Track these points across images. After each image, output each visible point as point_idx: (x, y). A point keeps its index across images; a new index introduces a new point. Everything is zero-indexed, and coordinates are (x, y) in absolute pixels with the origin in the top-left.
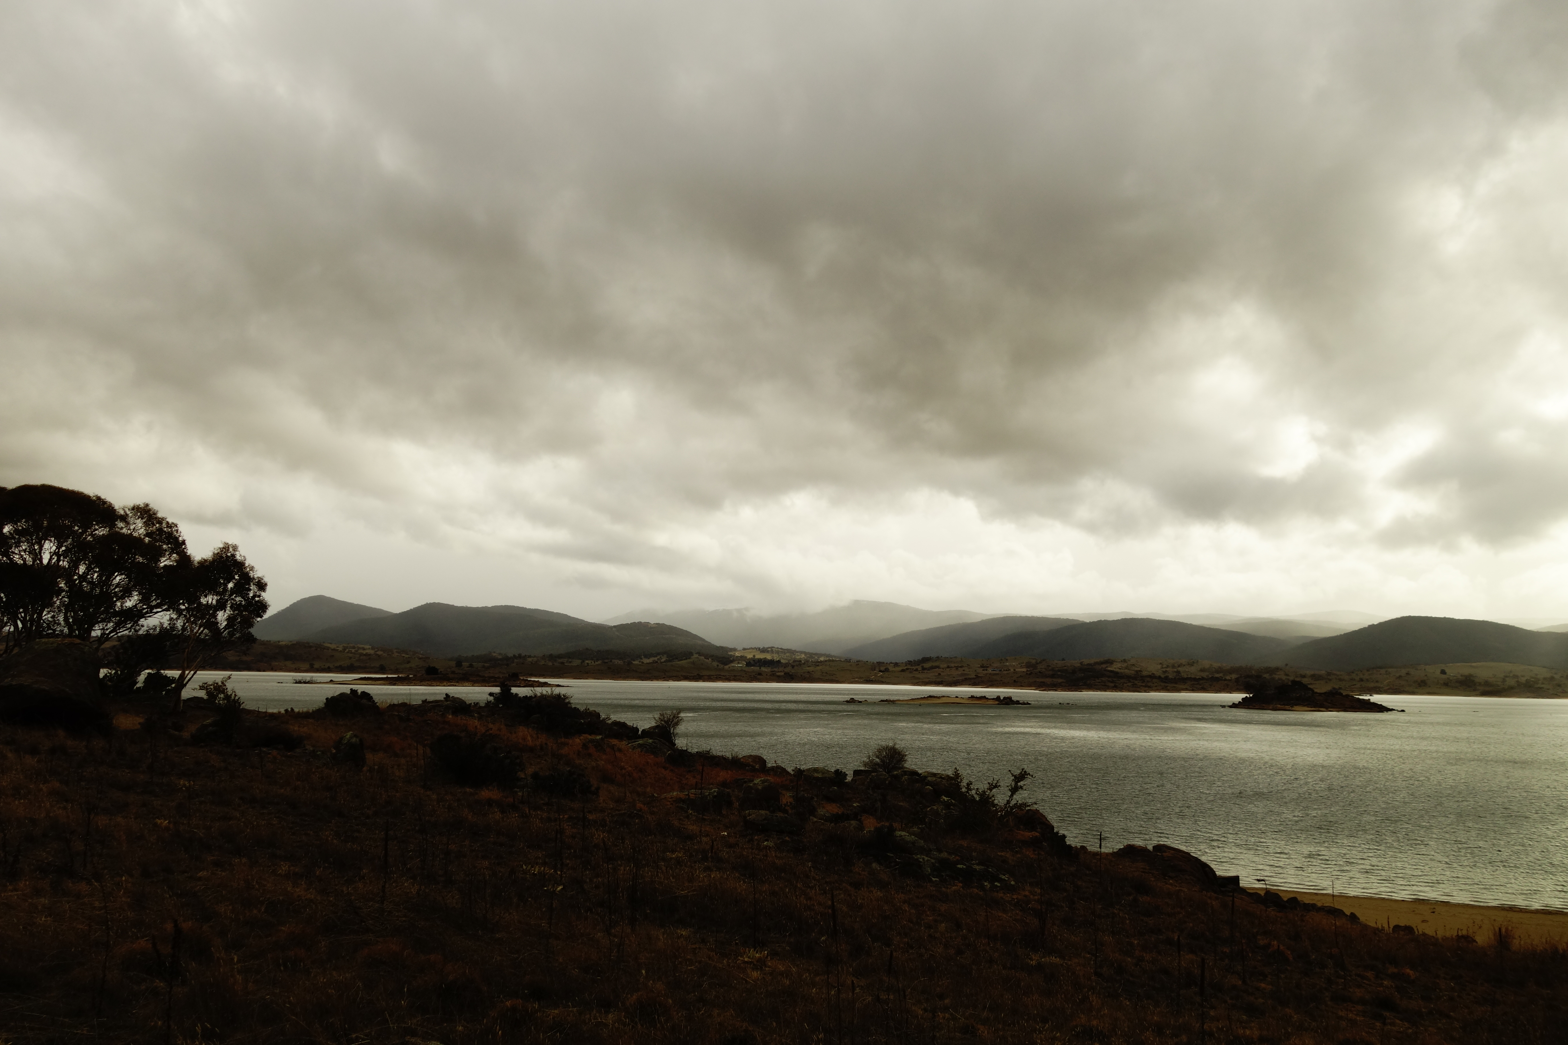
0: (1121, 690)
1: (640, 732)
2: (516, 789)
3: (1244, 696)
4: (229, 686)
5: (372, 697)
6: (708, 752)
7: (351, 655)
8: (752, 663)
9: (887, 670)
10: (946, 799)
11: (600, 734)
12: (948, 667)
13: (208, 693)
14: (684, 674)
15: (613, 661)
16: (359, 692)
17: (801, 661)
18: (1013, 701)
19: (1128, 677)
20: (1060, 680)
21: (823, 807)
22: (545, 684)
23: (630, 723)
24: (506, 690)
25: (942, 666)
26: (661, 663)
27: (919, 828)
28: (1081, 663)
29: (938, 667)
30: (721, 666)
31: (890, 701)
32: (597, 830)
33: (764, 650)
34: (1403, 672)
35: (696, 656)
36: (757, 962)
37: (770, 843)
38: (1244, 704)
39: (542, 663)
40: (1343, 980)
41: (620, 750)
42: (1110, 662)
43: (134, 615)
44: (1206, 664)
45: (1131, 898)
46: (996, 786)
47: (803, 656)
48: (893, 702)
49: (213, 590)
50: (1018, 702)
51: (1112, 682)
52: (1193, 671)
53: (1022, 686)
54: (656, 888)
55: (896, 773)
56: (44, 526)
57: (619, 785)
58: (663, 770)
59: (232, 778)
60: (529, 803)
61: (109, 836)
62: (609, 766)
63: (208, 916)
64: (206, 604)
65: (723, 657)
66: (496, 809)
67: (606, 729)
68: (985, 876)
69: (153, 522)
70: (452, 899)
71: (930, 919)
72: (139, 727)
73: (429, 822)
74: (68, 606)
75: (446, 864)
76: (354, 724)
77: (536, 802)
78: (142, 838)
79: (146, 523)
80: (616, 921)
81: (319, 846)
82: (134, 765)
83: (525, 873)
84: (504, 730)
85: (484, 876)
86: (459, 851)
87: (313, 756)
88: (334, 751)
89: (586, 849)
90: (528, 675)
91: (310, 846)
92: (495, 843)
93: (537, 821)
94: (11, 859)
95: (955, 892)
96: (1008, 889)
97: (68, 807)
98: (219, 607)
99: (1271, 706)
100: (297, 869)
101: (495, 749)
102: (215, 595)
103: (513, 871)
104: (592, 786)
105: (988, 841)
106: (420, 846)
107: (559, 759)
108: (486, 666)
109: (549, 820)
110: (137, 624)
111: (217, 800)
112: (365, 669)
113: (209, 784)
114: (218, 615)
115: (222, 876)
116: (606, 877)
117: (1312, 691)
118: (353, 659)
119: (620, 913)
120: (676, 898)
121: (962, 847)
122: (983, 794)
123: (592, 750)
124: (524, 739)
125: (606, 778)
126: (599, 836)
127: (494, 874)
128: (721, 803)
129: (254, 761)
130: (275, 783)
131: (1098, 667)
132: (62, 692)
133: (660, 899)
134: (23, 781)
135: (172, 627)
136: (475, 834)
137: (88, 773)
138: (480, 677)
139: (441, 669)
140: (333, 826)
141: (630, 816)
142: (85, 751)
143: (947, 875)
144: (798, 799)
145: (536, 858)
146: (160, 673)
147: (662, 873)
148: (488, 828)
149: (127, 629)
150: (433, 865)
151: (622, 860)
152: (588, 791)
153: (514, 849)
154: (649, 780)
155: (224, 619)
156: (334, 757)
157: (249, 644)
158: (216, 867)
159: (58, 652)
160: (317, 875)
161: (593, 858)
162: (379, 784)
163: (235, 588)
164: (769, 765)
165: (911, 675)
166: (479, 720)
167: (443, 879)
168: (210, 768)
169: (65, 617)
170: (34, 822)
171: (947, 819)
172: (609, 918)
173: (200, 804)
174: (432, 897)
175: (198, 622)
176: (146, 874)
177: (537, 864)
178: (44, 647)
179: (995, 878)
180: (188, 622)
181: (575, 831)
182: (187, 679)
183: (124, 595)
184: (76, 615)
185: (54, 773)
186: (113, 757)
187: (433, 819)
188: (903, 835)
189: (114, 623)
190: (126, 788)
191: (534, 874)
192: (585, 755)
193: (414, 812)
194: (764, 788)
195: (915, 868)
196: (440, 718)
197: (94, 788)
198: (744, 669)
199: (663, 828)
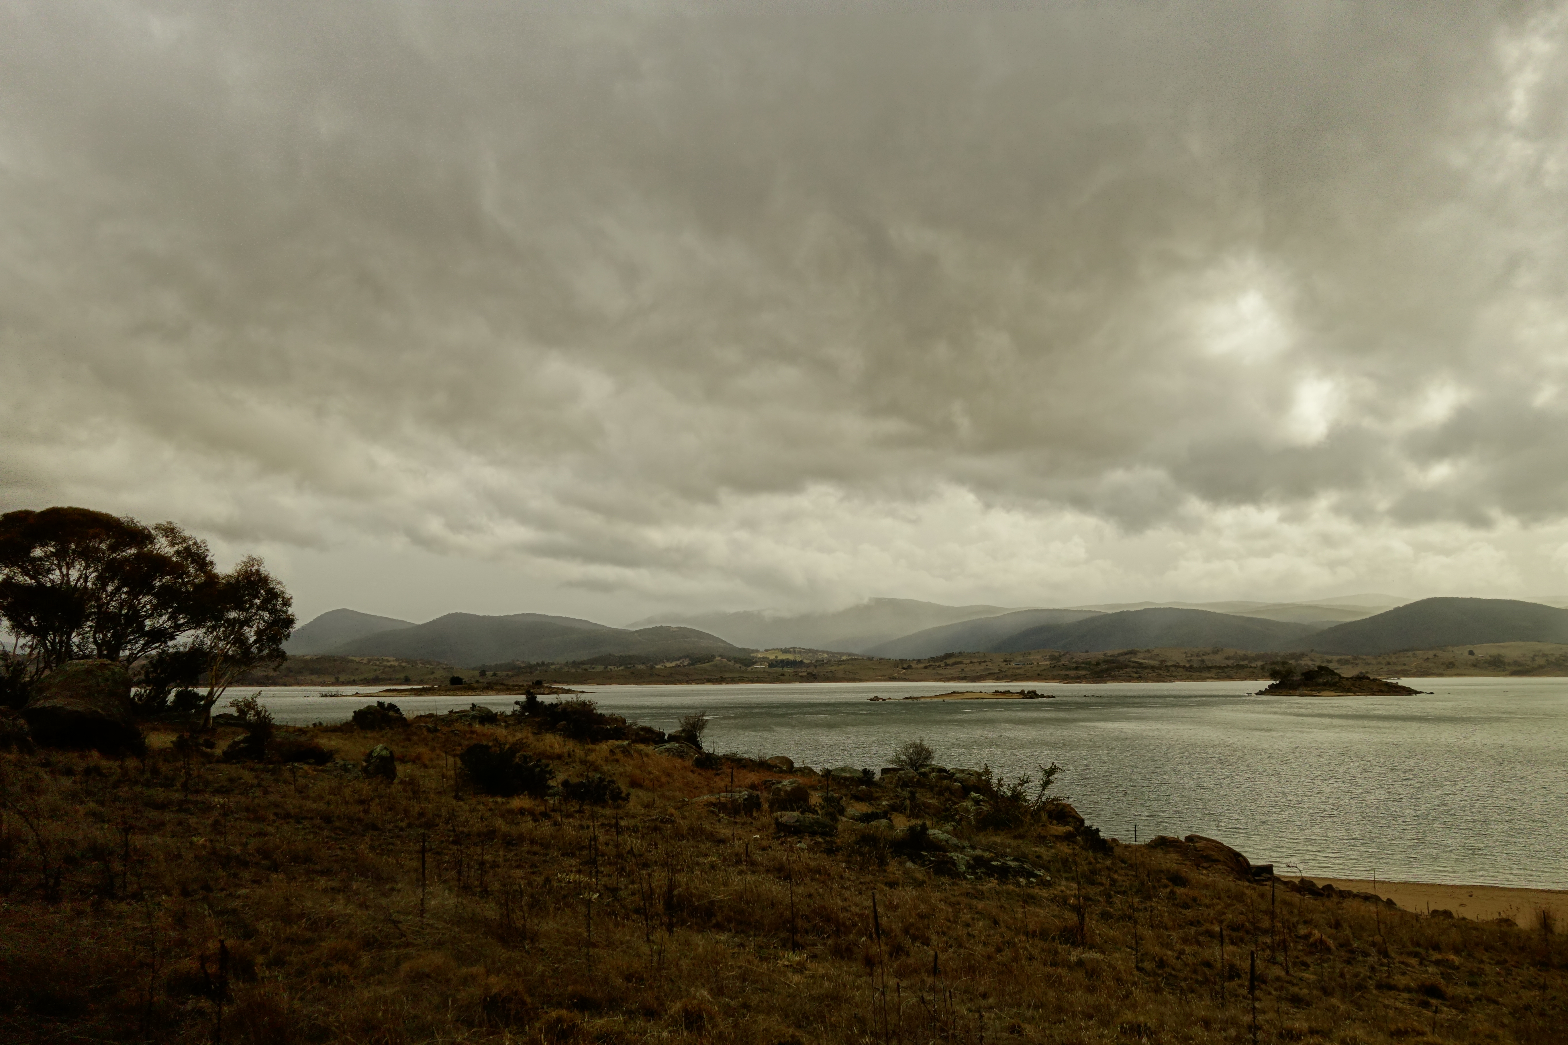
0: (1146, 680)
1: (666, 737)
2: (547, 797)
3: (1271, 682)
4: (259, 701)
5: (398, 709)
6: (735, 755)
7: (375, 667)
8: (773, 664)
9: (910, 667)
10: (976, 795)
11: (627, 739)
12: (971, 662)
13: (240, 710)
14: (707, 677)
15: (636, 665)
16: (386, 704)
17: (823, 661)
18: (1038, 695)
19: (1152, 668)
20: (1083, 673)
21: (852, 807)
22: (569, 691)
23: (655, 730)
24: (531, 699)
25: (965, 661)
26: (684, 666)
27: (951, 825)
28: (1105, 655)
29: (960, 663)
30: (744, 668)
31: (914, 698)
32: (629, 836)
33: (786, 651)
34: (1431, 654)
35: (718, 658)
36: (797, 965)
37: (803, 847)
38: (1272, 690)
39: (566, 669)
40: (1387, 968)
41: (647, 755)
42: (1134, 653)
43: (160, 635)
44: (1231, 652)
45: (1168, 890)
46: (1027, 782)
47: (825, 655)
48: (918, 699)
49: (239, 607)
50: (1043, 696)
51: (1136, 673)
52: (1218, 659)
53: (1046, 679)
54: (691, 893)
55: (923, 770)
56: (73, 546)
57: (648, 790)
58: (691, 774)
59: (266, 792)
60: (561, 811)
61: (147, 855)
62: (638, 772)
63: (248, 933)
64: (234, 619)
65: (746, 659)
66: (529, 818)
67: (632, 735)
68: (1021, 872)
69: (179, 540)
70: (490, 910)
71: (967, 917)
72: (171, 745)
73: (462, 832)
74: (96, 627)
75: (481, 874)
76: (383, 736)
77: (567, 810)
78: (179, 856)
79: (171, 542)
80: (654, 928)
81: (355, 860)
82: (168, 783)
83: (560, 881)
84: (531, 738)
85: (520, 886)
86: (494, 861)
87: (345, 768)
88: (365, 764)
89: (620, 856)
90: (555, 682)
91: (346, 860)
92: (528, 852)
93: (570, 829)
94: (51, 882)
95: (990, 889)
96: (1044, 885)
97: (106, 826)
98: (247, 622)
99: (1298, 692)
100: (335, 884)
101: (525, 757)
102: (242, 609)
103: (548, 880)
104: (622, 792)
105: (1021, 837)
106: (455, 857)
107: (588, 764)
108: (510, 673)
109: (582, 827)
110: (166, 642)
111: (252, 816)
112: (390, 679)
113: (243, 799)
114: (246, 629)
115: (260, 891)
116: (641, 883)
117: (1340, 676)
118: (378, 672)
119: (657, 920)
120: (712, 903)
121: (995, 843)
122: (1014, 790)
123: (619, 756)
124: (551, 747)
125: (635, 784)
126: (632, 842)
127: (530, 884)
128: (752, 805)
129: (287, 775)
130: (308, 796)
131: (1121, 658)
132: (96, 711)
133: (697, 904)
134: (60, 803)
135: (202, 643)
136: (509, 843)
137: (124, 791)
138: (505, 685)
139: (465, 679)
140: (367, 839)
141: (662, 821)
142: (119, 771)
143: (982, 872)
144: (827, 800)
145: (571, 866)
146: (189, 689)
147: (697, 878)
148: (521, 837)
149: (156, 648)
150: (468, 876)
151: (657, 865)
152: (618, 798)
153: (548, 858)
154: (678, 784)
155: (252, 633)
156: (365, 770)
157: (277, 657)
158: (254, 882)
159: (89, 672)
160: (355, 887)
161: (627, 865)
162: (411, 794)
163: (261, 602)
164: (796, 765)
165: (934, 671)
166: (507, 727)
167: (479, 890)
168: (244, 783)
169: (95, 638)
170: (72, 843)
171: (978, 813)
172: (647, 925)
173: (236, 820)
174: (469, 909)
175: (226, 637)
176: (185, 893)
177: (571, 872)
178: (75, 668)
179: (1031, 874)
180: (217, 637)
181: (608, 837)
182: (216, 696)
183: (152, 614)
184: (105, 635)
185: (90, 794)
186: (148, 775)
187: (466, 830)
188: (936, 833)
189: (142, 642)
190: (161, 807)
191: (569, 882)
192: (613, 761)
193: (447, 823)
194: (793, 789)
195: (949, 866)
196: (467, 729)
197: (130, 806)
198: (767, 670)
199: (696, 833)
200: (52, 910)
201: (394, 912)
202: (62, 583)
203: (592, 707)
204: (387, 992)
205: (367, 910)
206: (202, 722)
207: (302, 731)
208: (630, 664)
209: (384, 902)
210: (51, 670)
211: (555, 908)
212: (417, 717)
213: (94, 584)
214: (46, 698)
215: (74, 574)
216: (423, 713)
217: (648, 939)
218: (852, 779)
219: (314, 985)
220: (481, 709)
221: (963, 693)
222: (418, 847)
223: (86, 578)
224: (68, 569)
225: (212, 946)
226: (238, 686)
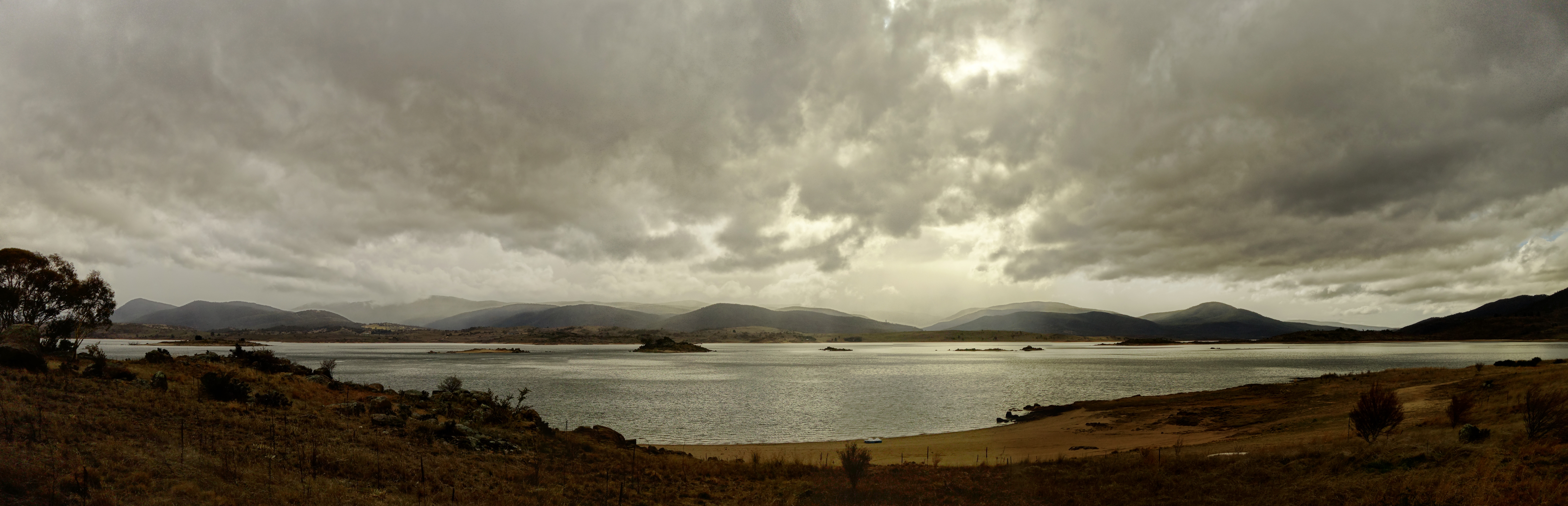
0: (578, 343)
1: (313, 372)
2: (247, 402)
3: (641, 345)
4: (99, 346)
5: (168, 353)
6: (351, 382)
7: (157, 330)
8: (373, 332)
9: (451, 335)
10: (484, 405)
11: (291, 372)
12: (485, 332)
13: (90, 351)
14: (336, 339)
15: (297, 332)
16: (162, 350)
17: (402, 330)
18: (520, 351)
19: (582, 337)
20: (546, 339)
21: (416, 411)
22: (259, 345)
23: (307, 367)
24: (239, 348)
25: (482, 332)
26: (324, 332)
27: (468, 421)
28: (557, 329)
29: (479, 333)
30: (357, 334)
31: (453, 352)
32: (292, 425)
33: (381, 325)
34: (716, 331)
35: (343, 328)
36: (380, 496)
37: (387, 432)
38: (641, 349)
39: (258, 333)
41: (302, 381)
42: (572, 328)
43: (53, 312)
44: (622, 329)
45: (583, 453)
46: (511, 398)
47: (404, 327)
48: (454, 352)
49: (89, 297)
50: (523, 351)
51: (573, 339)
52: (615, 333)
53: (525, 342)
54: (326, 457)
55: (456, 392)
56: (13, 268)
57: (302, 400)
58: (326, 392)
59: (103, 394)
60: (255, 410)
61: (49, 422)
62: (297, 390)
63: (97, 465)
64: (87, 303)
65: (359, 329)
66: (237, 414)
67: (294, 369)
68: (506, 446)
69: (60, 263)
70: (217, 462)
71: (475, 471)
72: (59, 368)
73: (202, 419)
74: (24, 308)
75: (212, 442)
76: (161, 367)
77: (258, 410)
78: (64, 423)
79: (57, 264)
80: (305, 475)
81: (147, 431)
82: (58, 387)
83: (254, 448)
84: (239, 370)
85: (233, 450)
86: (219, 436)
87: (142, 383)
88: (152, 381)
89: (287, 436)
90: (251, 340)
91: (143, 431)
92: (237, 432)
93: (259, 420)
94: (9, 431)
95: (489, 456)
96: (518, 453)
97: (31, 406)
98: (93, 305)
99: (654, 351)
100: (138, 443)
101: (235, 380)
102: (91, 299)
103: (247, 447)
104: (288, 401)
105: (507, 428)
106: (198, 433)
107: (269, 385)
108: (227, 334)
109: (266, 419)
110: (55, 316)
111: (97, 406)
112: (164, 336)
113: (93, 397)
114: (92, 309)
115: (102, 444)
116: (298, 451)
117: (674, 342)
118: (158, 332)
119: (307, 471)
120: (337, 463)
121: (492, 431)
122: (504, 402)
123: (287, 381)
124: (249, 375)
125: (295, 397)
126: (293, 428)
127: (238, 449)
128: (359, 410)
129: (113, 385)
130: (124, 397)
131: (566, 331)
132: (25, 349)
133: (329, 463)
134: (11, 393)
135: (72, 316)
136: (227, 427)
137: (38, 389)
138: (224, 341)
139: (203, 337)
140: (154, 421)
141: (310, 418)
142: (36, 379)
143: (485, 447)
144: (402, 408)
145: (260, 440)
146: (66, 339)
147: (329, 449)
148: (233, 424)
149: (51, 318)
150: (206, 443)
151: (307, 442)
152: (286, 404)
153: (248, 435)
154: (319, 397)
155: (95, 311)
156: (152, 384)
157: (108, 324)
158: (99, 439)
159: (21, 330)
160: (148, 445)
161: (291, 441)
162: (175, 398)
163: (99, 295)
164: (385, 389)
165: (464, 337)
166: (225, 364)
167: (211, 450)
168: (93, 389)
169: (24, 313)
170: (17, 413)
171: (484, 415)
172: (301, 473)
173: (89, 407)
174: (206, 460)
175: (83, 313)
176: (67, 442)
177: (260, 443)
178: (16, 328)
179: (511, 447)
180: (79, 313)
181: (280, 425)
182: (79, 343)
183: (49, 301)
184: (28, 312)
185: (24, 390)
186: (48, 382)
187: (204, 418)
188: (459, 425)
189: (45, 315)
190: (55, 398)
191: (259, 449)
192: (283, 383)
193: (194, 414)
194: (383, 402)
195: (467, 443)
196: (204, 364)
197: (41, 397)
198: (370, 335)
199: (328, 424)
200: (9, 444)
201: (168, 460)
202: (9, 286)
203: (272, 354)
204: (165, 501)
205: (154, 457)
206: (72, 357)
207: (120, 363)
208: (294, 331)
209: (162, 454)
210: (6, 329)
211: (251, 462)
212: (178, 357)
213: (23, 286)
214: (4, 342)
215: (14, 281)
216: (181, 355)
217: (302, 481)
218: (416, 396)
219: (129, 494)
220: (212, 353)
221: (480, 350)
222: (179, 426)
223: (20, 283)
224: (12, 279)
225: (80, 469)
226: (89, 338)
